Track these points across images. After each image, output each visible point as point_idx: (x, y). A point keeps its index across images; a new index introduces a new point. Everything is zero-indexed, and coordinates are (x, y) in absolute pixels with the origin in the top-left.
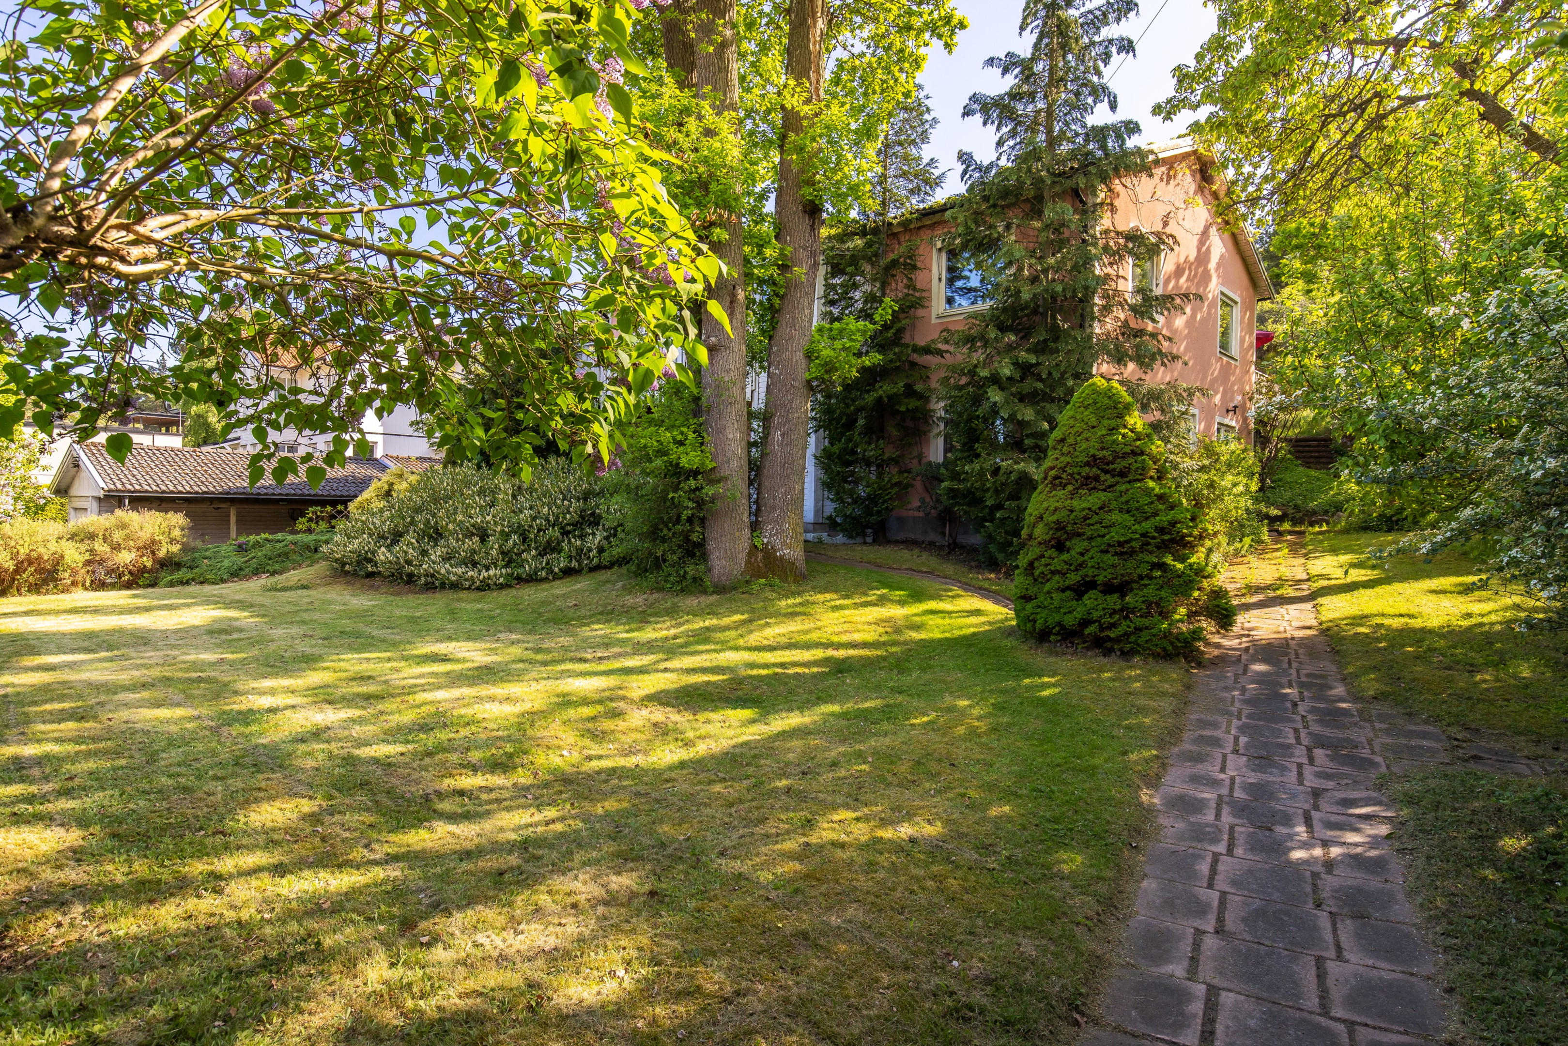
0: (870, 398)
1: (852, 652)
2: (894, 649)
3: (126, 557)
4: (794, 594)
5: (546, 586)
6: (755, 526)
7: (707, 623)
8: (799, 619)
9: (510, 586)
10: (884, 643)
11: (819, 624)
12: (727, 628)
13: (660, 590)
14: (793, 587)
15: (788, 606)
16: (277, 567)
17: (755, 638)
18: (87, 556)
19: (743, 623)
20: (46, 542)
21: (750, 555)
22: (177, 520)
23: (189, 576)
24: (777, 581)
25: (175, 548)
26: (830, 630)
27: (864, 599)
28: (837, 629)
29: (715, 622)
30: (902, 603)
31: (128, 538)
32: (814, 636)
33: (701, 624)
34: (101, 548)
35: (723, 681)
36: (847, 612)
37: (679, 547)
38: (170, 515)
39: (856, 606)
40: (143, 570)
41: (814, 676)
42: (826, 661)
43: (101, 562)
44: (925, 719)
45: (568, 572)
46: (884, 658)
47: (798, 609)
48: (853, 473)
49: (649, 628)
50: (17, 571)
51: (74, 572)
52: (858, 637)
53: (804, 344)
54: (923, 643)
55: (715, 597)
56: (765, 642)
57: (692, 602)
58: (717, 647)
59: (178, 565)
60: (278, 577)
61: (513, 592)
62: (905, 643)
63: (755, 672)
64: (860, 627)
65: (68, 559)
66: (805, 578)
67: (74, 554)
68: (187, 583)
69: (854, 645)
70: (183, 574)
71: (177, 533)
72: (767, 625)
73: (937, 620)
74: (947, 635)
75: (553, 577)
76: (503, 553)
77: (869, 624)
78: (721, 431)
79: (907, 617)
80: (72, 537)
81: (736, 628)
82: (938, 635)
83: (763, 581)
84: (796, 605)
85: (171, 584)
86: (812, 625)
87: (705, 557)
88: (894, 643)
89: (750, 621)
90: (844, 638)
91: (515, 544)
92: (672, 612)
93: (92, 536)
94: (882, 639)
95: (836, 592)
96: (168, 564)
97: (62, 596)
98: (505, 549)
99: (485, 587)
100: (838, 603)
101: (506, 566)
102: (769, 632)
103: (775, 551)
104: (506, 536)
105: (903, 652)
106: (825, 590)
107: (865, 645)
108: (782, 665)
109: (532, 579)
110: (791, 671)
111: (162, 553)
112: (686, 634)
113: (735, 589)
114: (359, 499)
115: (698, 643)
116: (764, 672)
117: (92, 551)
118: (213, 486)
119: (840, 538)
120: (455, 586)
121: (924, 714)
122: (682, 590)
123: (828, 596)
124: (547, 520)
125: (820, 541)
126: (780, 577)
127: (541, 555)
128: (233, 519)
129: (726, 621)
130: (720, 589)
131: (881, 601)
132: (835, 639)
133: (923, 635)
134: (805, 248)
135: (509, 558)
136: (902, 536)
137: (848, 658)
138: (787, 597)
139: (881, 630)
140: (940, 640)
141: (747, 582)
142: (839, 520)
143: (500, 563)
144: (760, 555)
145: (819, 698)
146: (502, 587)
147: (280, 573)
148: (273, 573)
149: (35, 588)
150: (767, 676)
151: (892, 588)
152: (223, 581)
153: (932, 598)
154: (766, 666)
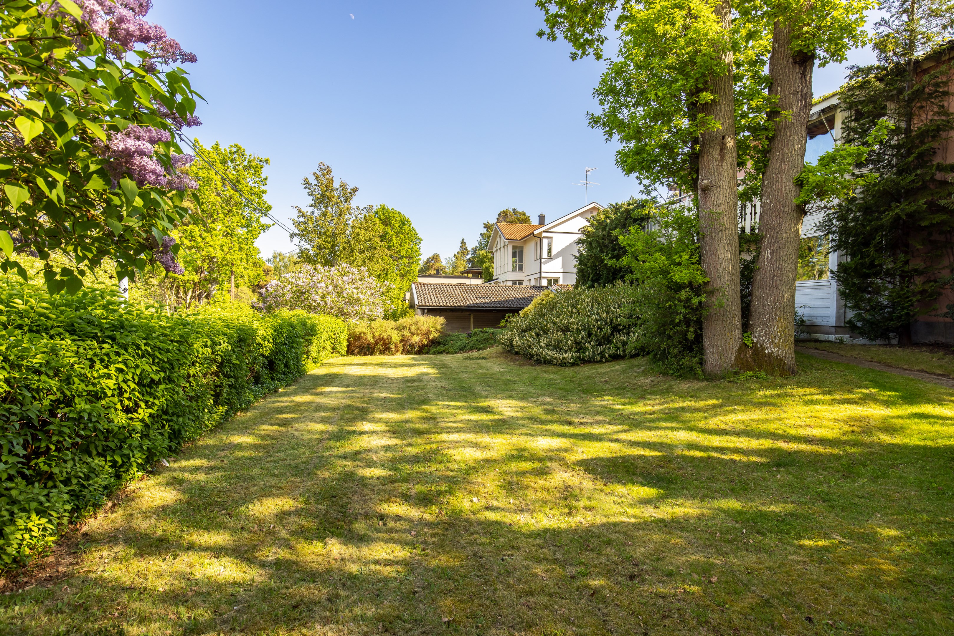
0: (887, 217)
1: (803, 447)
2: (854, 450)
3: (416, 339)
4: (774, 386)
5: (597, 366)
6: (746, 327)
7: (686, 404)
8: (764, 409)
9: (578, 365)
10: (845, 443)
11: (783, 415)
12: (699, 410)
13: (665, 374)
14: (778, 380)
15: (766, 396)
16: (482, 346)
17: (714, 422)
18: (401, 338)
19: (714, 406)
20: (386, 330)
21: (739, 351)
22: (441, 320)
23: (443, 349)
24: (763, 374)
25: (437, 335)
26: (789, 422)
27: (847, 396)
28: (798, 422)
29: (693, 403)
30: (888, 403)
31: (418, 329)
32: (771, 427)
33: (681, 405)
34: (407, 334)
35: (658, 457)
36: (818, 407)
37: (680, 343)
38: (438, 317)
39: (833, 402)
40: (424, 346)
41: (748, 466)
42: (772, 451)
43: (406, 341)
44: (822, 543)
45: (615, 358)
46: (837, 458)
47: (771, 400)
48: (870, 285)
49: (641, 404)
50: (376, 343)
51: (396, 346)
52: (817, 433)
53: (794, 174)
54: (892, 449)
55: (704, 383)
56: (723, 426)
57: (685, 386)
58: (678, 425)
59: (439, 343)
60: (481, 352)
61: (577, 369)
62: (871, 445)
63: (692, 453)
64: (824, 423)
65: (393, 340)
66: (793, 372)
67: (396, 337)
68: (441, 353)
69: (808, 440)
70: (440, 348)
71: (439, 327)
72: (734, 411)
73: (925, 426)
74: (929, 443)
75: (603, 360)
76: (576, 343)
77: (836, 420)
78: (714, 252)
79: (885, 419)
80: (397, 329)
81: (704, 412)
82: (916, 441)
83: (750, 373)
84: (772, 396)
85: (434, 353)
86: (776, 416)
87: (701, 351)
88: (855, 444)
89: (721, 406)
90: (802, 432)
91: (583, 338)
92: (665, 392)
93: (404, 328)
94: (844, 438)
95: (819, 387)
96: (434, 343)
97: (392, 357)
98: (578, 340)
99: (563, 364)
100: (815, 397)
101: (578, 351)
102: (732, 417)
103: (764, 349)
104: (578, 331)
105: (862, 454)
106: (810, 385)
107: (822, 441)
108: (722, 450)
109: (591, 361)
110: (726, 457)
111: (431, 337)
112: (661, 411)
113: (724, 378)
114: (526, 309)
115: (665, 420)
116: (698, 454)
117: (403, 335)
118: (463, 303)
119: (861, 341)
120: (548, 362)
121: (826, 536)
122: (680, 376)
123: (808, 390)
124: (606, 321)
125: (841, 342)
126: (766, 371)
127: (600, 345)
128: (472, 320)
129: (702, 404)
130: (710, 378)
131: (865, 400)
132: (792, 432)
133: (897, 440)
134: (795, 94)
135: (579, 347)
136: (931, 339)
137: (796, 452)
138: (767, 388)
139: (847, 428)
140: (918, 446)
141: (736, 373)
142: (859, 324)
143: (573, 349)
144: (750, 352)
145: (732, 490)
146: (573, 365)
147: (483, 349)
148: (479, 349)
149: (382, 352)
150: (701, 459)
151: (883, 387)
152: (456, 353)
153: (929, 401)
154: (706, 449)
